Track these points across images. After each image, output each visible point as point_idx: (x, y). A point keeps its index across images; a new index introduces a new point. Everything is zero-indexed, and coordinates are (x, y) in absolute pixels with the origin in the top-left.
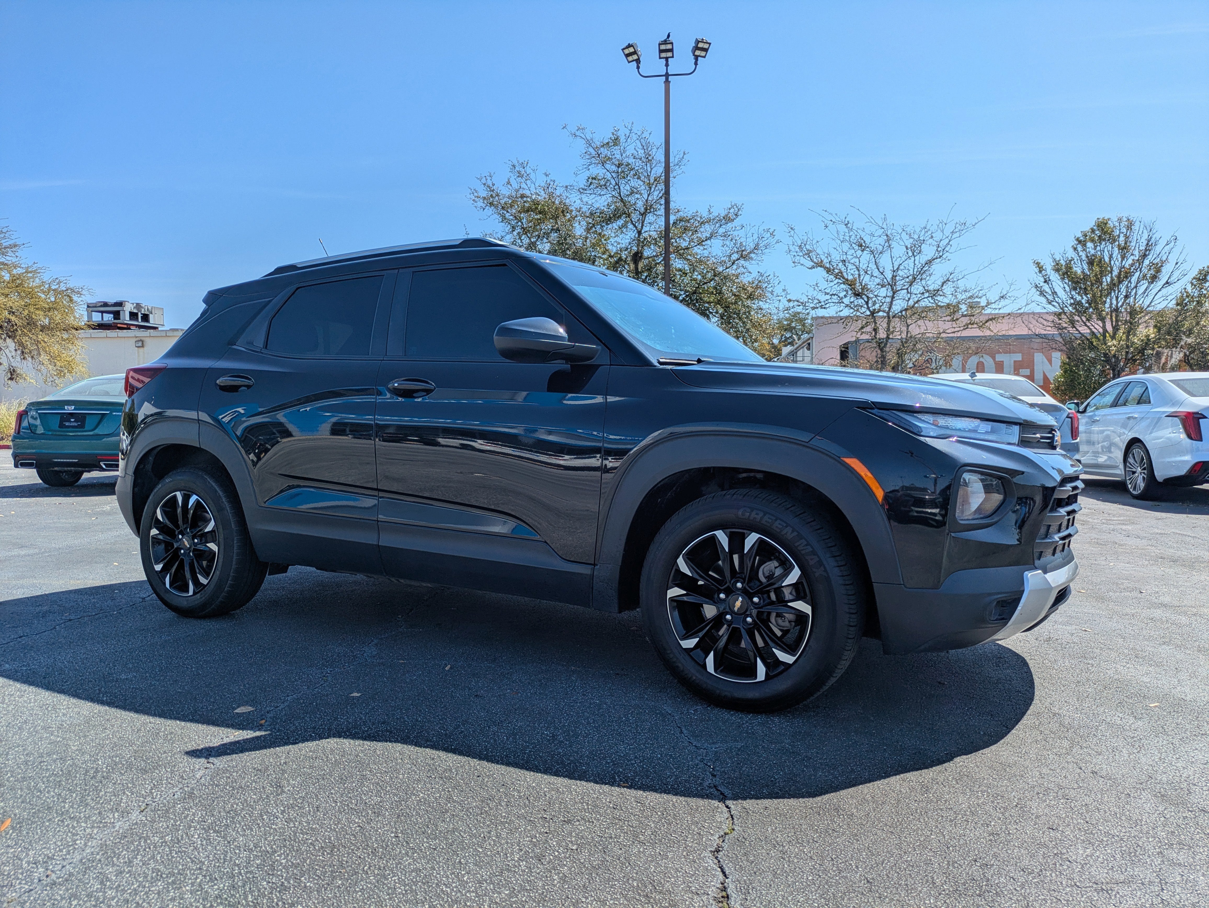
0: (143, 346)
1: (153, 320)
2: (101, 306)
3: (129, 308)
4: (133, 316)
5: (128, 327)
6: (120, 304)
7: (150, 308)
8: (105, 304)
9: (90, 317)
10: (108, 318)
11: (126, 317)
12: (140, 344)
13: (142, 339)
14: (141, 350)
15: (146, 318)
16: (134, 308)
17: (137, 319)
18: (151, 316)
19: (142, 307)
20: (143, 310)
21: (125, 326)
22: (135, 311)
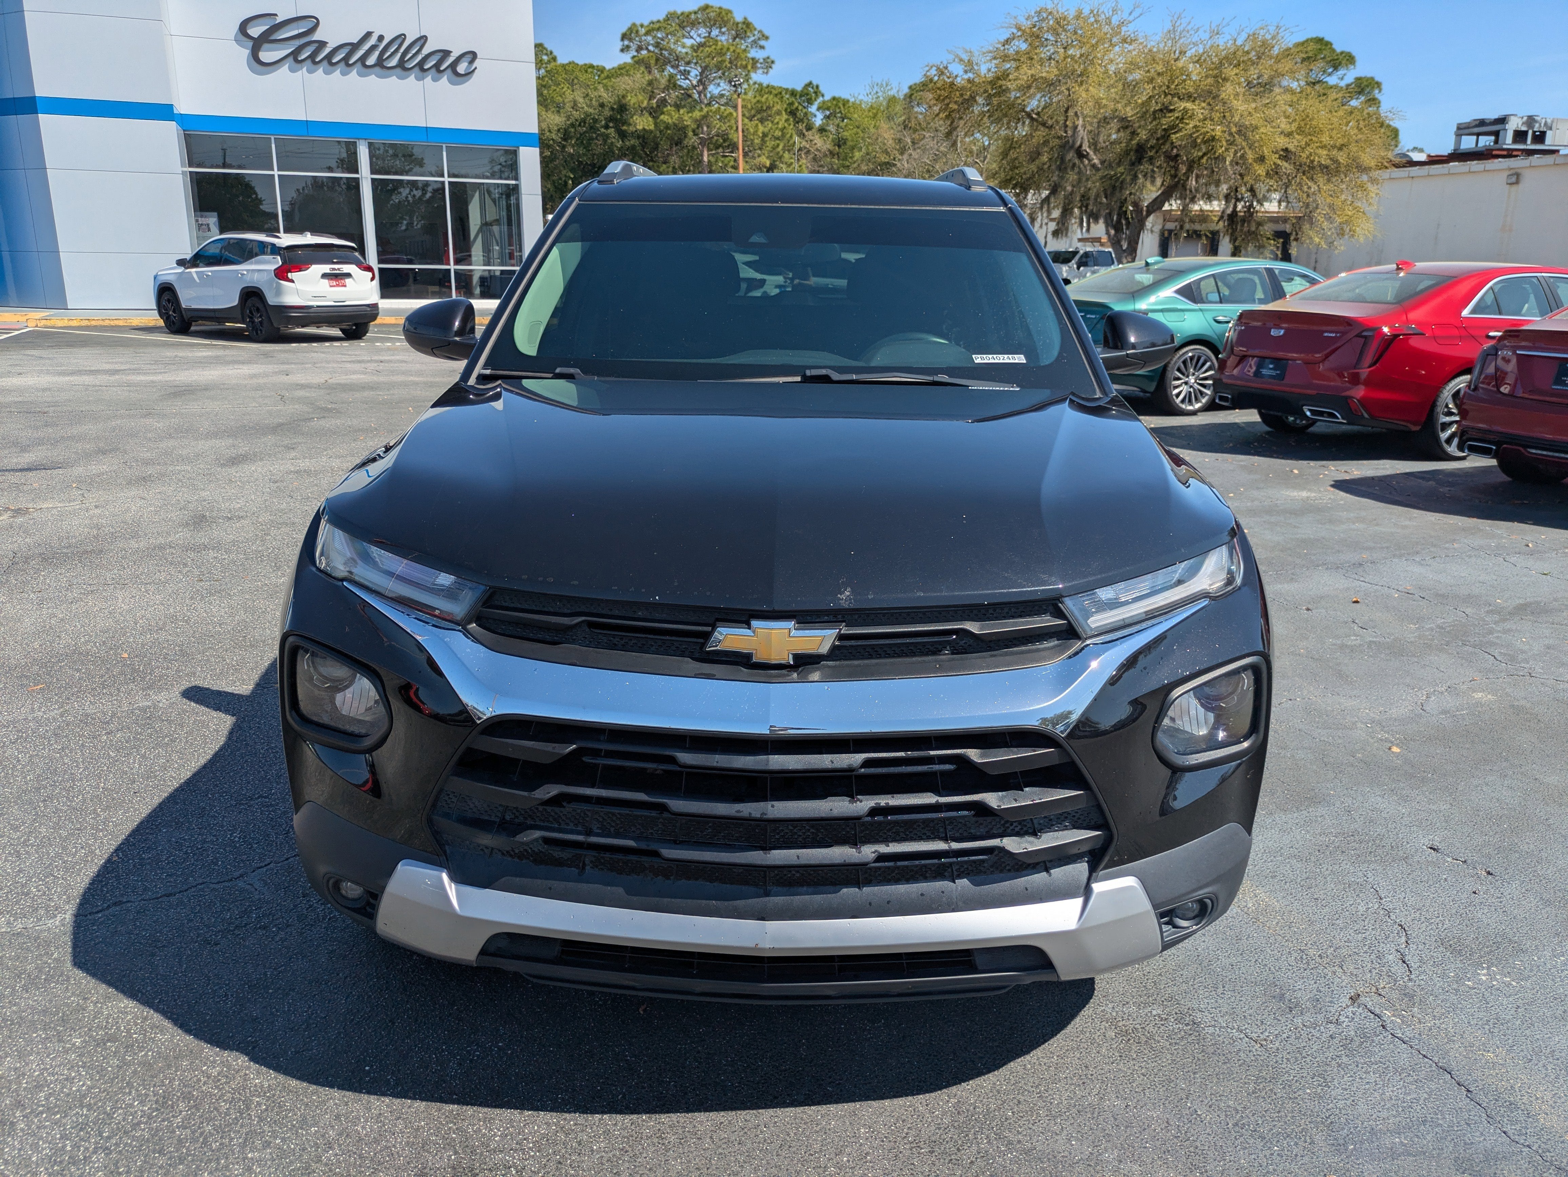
0: (1517, 182)
1: (1550, 141)
2: (1476, 126)
3: (1514, 124)
4: (1520, 136)
5: (1510, 154)
6: (1502, 120)
7: (1549, 121)
8: (1482, 123)
9: (1458, 142)
10: (1486, 141)
11: (1508, 140)
12: (1514, 179)
13: (1519, 171)
14: (1514, 187)
15: (1540, 137)
16: (1523, 123)
17: (1524, 141)
18: (1549, 134)
19: (1536, 122)
20: (1537, 125)
21: (1505, 153)
22: (1524, 128)
